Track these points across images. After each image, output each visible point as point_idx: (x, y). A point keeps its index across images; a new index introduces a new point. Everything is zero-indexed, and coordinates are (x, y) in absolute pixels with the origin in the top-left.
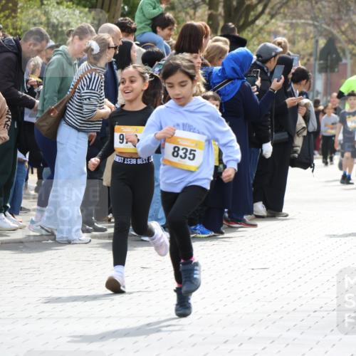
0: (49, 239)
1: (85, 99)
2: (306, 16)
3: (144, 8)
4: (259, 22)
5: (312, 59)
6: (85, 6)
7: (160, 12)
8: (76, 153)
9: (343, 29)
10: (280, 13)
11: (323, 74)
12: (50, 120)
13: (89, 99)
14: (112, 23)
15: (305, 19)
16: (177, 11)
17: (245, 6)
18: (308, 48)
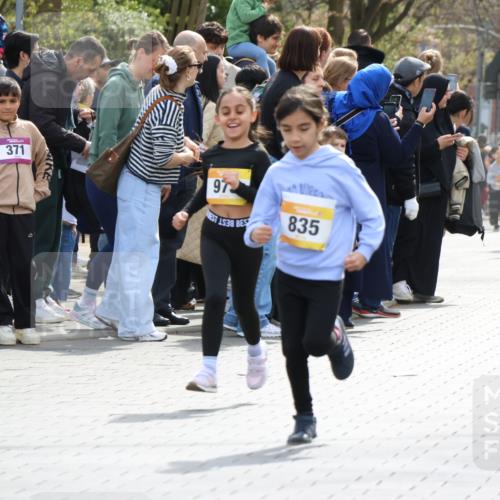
0: (108, 335)
1: (157, 138)
2: (466, 19)
3: (238, 8)
4: (401, 28)
5: (475, 80)
6: (155, 7)
7: (261, 14)
8: (144, 213)
10: (430, 15)
11: (491, 101)
12: (108, 168)
13: (162, 137)
14: (194, 30)
15: (466, 23)
16: (284, 13)
17: (380, 5)
18: (469, 63)
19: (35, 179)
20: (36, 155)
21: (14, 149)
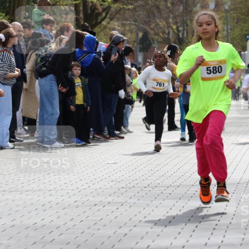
2: (130, 19)
4: (104, 23)
5: (135, 44)
6: (3, 12)
9: (152, 27)
10: (115, 18)
11: (142, 53)
13: (3, 67)
15: (130, 21)
17: (95, 14)
18: (133, 38)
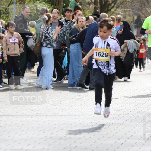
2: (130, 8)
4: (113, 10)
5: (132, 24)
6: (50, 4)
9: (143, 12)
10: (120, 7)
11: (136, 29)
16: (83, 6)
17: (107, 4)
18: (131, 19)
19: (20, 48)
20: (19, 41)
21: (14, 40)
